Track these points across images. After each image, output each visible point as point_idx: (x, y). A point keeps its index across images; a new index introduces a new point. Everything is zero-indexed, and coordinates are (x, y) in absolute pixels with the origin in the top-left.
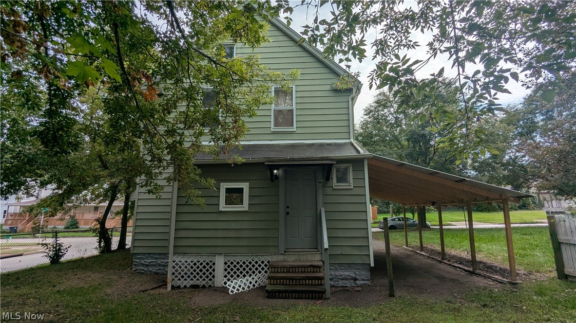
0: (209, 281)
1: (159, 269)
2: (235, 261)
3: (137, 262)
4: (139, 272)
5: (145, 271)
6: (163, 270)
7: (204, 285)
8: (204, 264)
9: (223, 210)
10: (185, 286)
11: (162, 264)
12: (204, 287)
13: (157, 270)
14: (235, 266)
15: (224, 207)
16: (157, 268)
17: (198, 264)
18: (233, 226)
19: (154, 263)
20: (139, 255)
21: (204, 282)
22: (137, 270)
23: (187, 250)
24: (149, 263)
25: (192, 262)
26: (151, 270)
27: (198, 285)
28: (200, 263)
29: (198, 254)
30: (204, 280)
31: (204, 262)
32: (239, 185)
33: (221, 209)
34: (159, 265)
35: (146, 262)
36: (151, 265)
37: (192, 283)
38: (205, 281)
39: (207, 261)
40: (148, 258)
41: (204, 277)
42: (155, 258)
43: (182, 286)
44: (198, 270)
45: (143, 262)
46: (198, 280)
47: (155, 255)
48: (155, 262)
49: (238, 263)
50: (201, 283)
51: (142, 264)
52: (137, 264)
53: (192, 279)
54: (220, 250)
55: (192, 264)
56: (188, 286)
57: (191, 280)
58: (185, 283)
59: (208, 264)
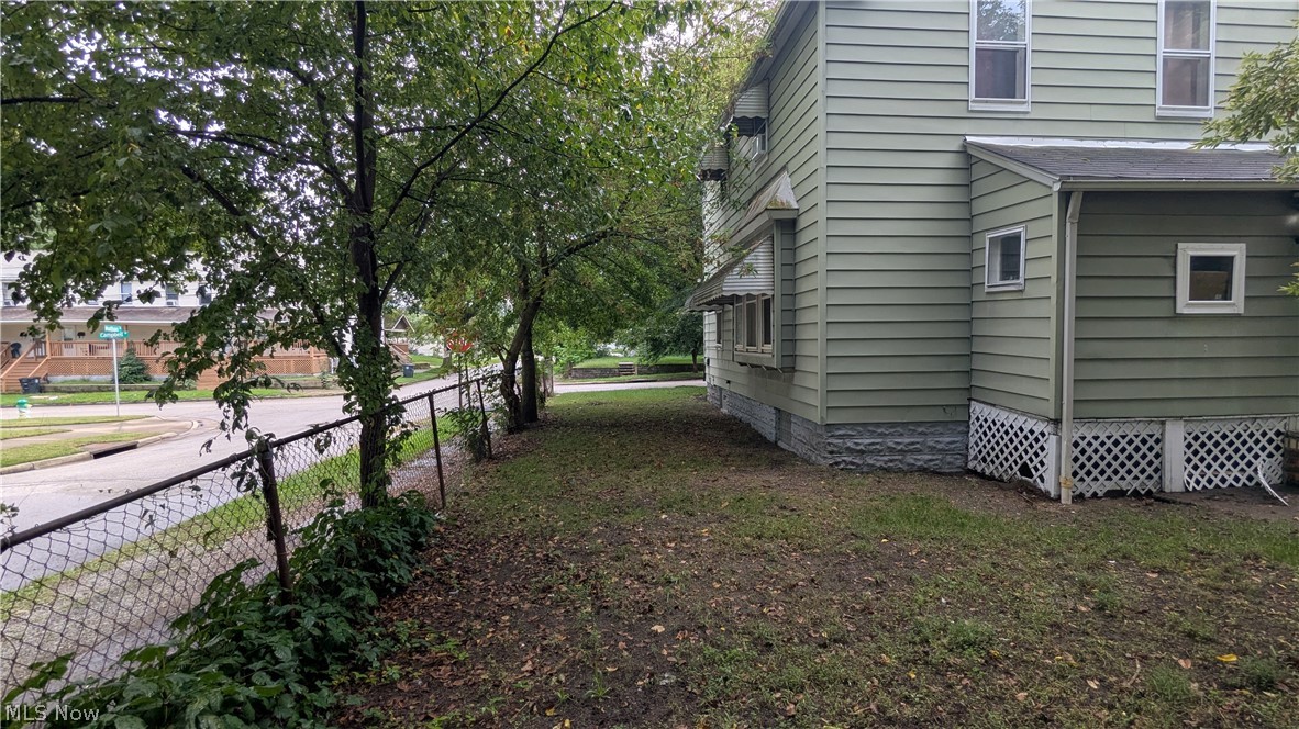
0: (1146, 481)
1: (891, 461)
2: (1203, 433)
3: (835, 445)
4: (842, 469)
5: (858, 465)
6: (900, 461)
7: (1136, 490)
8: (1137, 442)
9: (1186, 311)
10: (1095, 495)
11: (899, 448)
12: (1136, 493)
13: (886, 462)
14: (1203, 445)
15: (1188, 305)
16: (886, 458)
17: (1123, 443)
18: (1206, 350)
19: (878, 446)
20: (839, 429)
21: (1136, 484)
22: (837, 463)
23: (1101, 410)
24: (865, 445)
25: (1109, 438)
26: (871, 462)
27: (1122, 490)
28: (1127, 439)
29: (1126, 419)
30: (1136, 478)
31: (1137, 436)
32: (1222, 249)
33: (1182, 309)
34: (891, 450)
35: (857, 444)
36: (871, 452)
37: (1110, 486)
38: (1138, 482)
39: (1144, 435)
40: (861, 435)
41: (1136, 471)
42: (879, 434)
43: (1088, 495)
44: (1122, 457)
45: (850, 444)
46: (1123, 478)
47: (880, 427)
48: (881, 444)
49: (1210, 437)
50: (1129, 484)
51: (848, 449)
52: (836, 449)
53: (1109, 478)
54: (1178, 409)
55: (1109, 444)
56: (1100, 494)
57: (1107, 479)
58: (1095, 487)
59: (1144, 442)
